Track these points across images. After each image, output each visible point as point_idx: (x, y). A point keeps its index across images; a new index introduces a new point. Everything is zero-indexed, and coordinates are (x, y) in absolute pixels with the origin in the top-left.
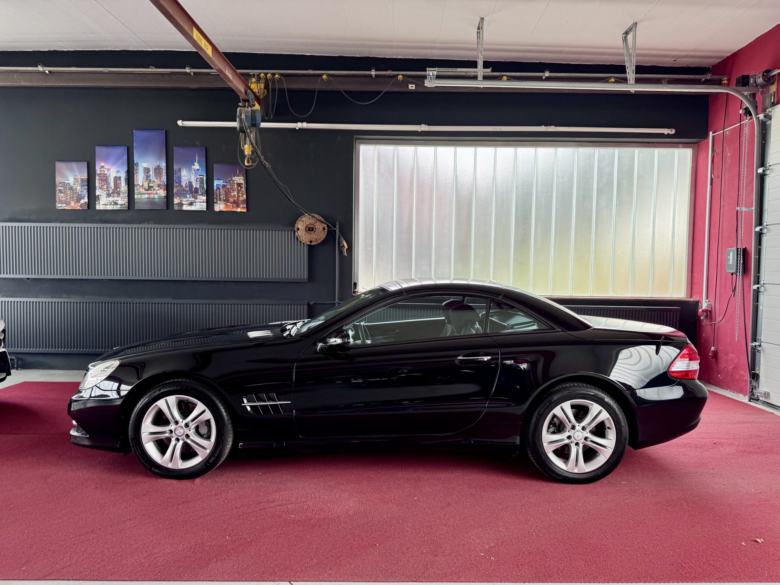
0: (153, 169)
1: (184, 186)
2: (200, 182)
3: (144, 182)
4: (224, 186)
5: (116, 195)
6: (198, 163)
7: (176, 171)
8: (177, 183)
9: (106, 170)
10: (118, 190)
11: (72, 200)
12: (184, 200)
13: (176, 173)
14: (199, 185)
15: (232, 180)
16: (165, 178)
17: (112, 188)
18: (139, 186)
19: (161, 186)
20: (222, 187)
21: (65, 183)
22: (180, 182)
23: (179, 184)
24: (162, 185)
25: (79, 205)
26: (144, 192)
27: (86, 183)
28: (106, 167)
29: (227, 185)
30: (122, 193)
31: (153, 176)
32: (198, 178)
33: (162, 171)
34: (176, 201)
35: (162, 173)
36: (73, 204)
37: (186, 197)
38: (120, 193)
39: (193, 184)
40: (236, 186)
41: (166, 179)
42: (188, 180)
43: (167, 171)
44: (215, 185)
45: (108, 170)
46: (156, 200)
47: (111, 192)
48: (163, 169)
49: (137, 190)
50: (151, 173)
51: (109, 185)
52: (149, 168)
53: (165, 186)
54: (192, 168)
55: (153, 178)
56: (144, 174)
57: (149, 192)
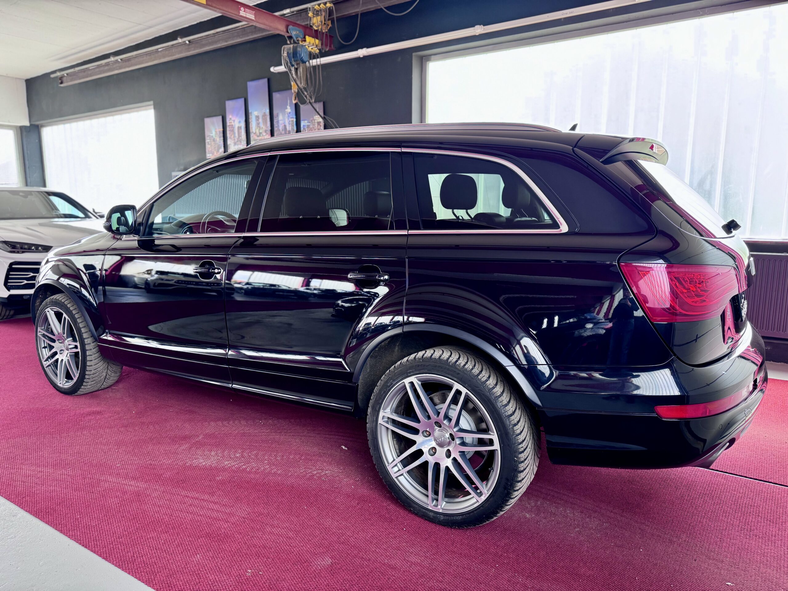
0: (261, 116)
1: (281, 130)
2: (292, 124)
3: (256, 130)
4: (308, 126)
5: (239, 143)
6: (290, 106)
7: (275, 115)
8: (276, 127)
9: (233, 122)
10: (240, 138)
11: (215, 150)
13: (276, 117)
14: (290, 128)
15: (313, 119)
16: (268, 124)
17: (236, 137)
18: (253, 132)
19: (267, 132)
20: (307, 127)
21: (210, 136)
22: (278, 126)
25: (219, 153)
26: (257, 138)
27: (222, 135)
28: (233, 119)
29: (310, 125)
31: (261, 123)
32: (290, 121)
33: (267, 117)
35: (267, 120)
36: (215, 154)
38: (242, 141)
39: (287, 127)
40: (316, 125)
41: (270, 125)
42: (283, 123)
43: (270, 117)
44: (302, 126)
45: (234, 121)
47: (236, 140)
48: (267, 115)
49: (252, 137)
50: (261, 120)
51: (235, 135)
52: (259, 116)
53: (269, 131)
54: (285, 112)
55: (261, 125)
56: (256, 121)
57: (260, 138)
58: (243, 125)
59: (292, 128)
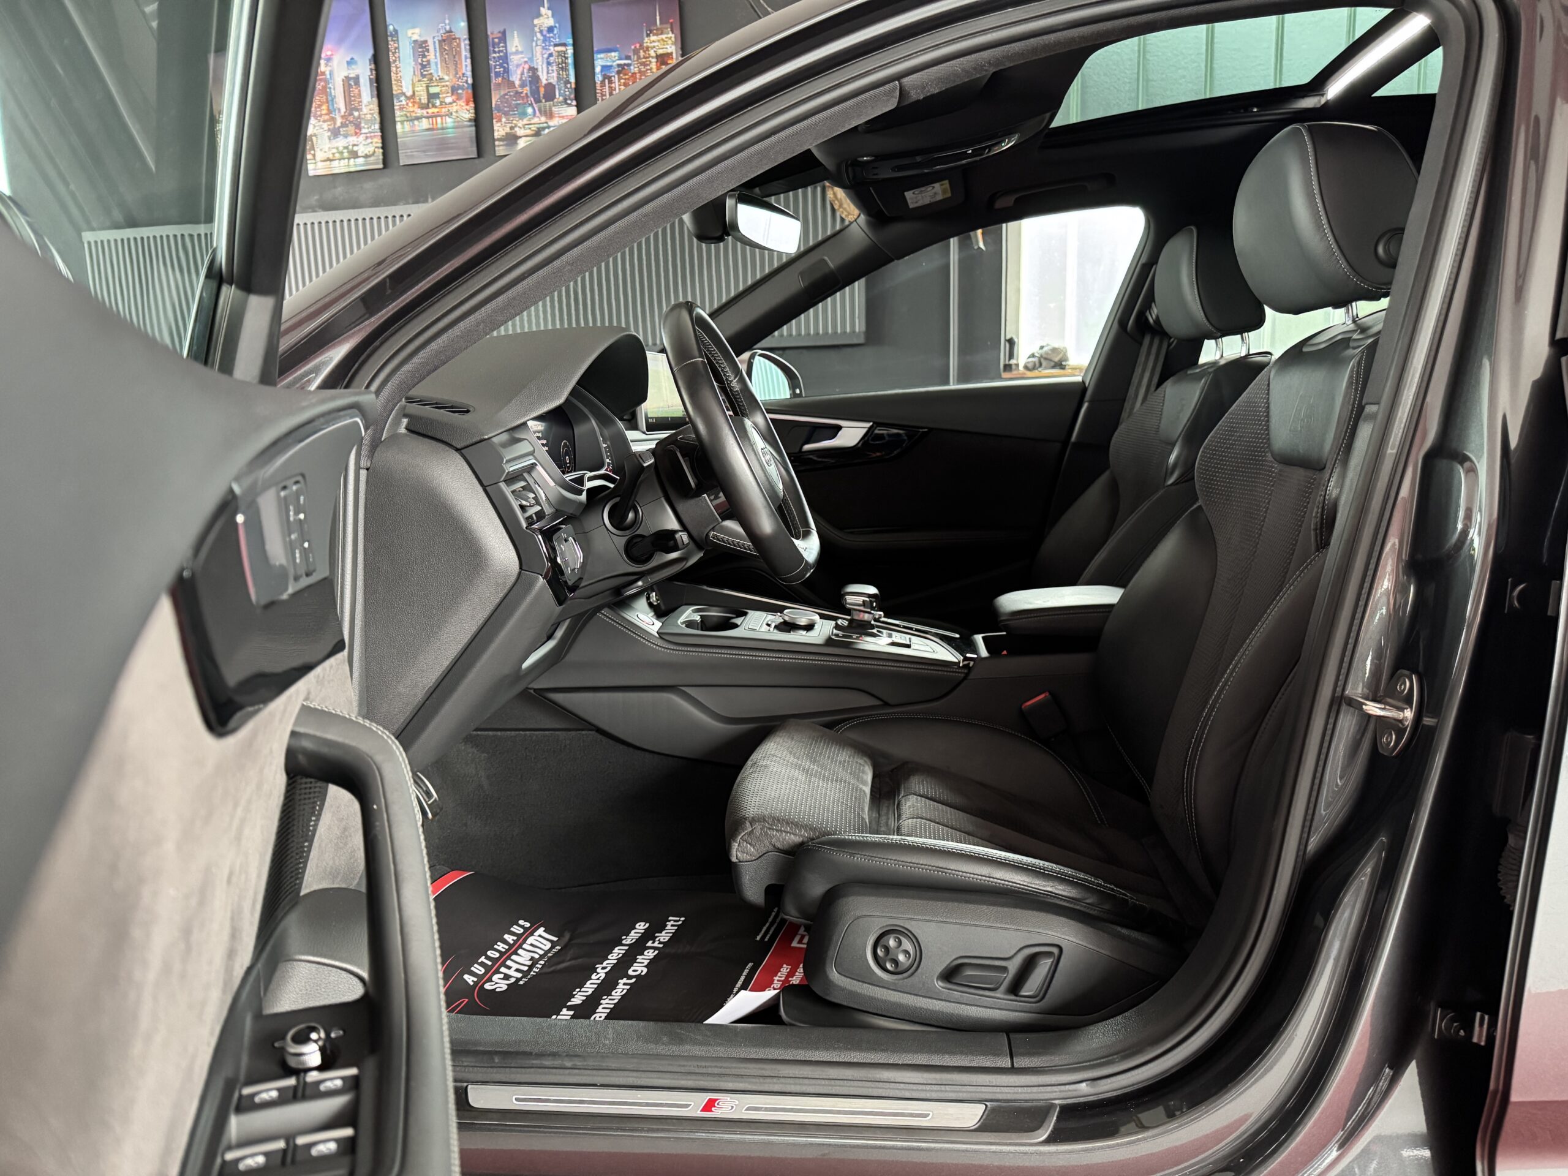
0: (434, 43)
1: (517, 83)
2: (558, 65)
3: (417, 84)
4: (622, 70)
5: (351, 129)
6: (549, 9)
7: (493, 39)
8: (497, 75)
10: (356, 114)
12: (520, 124)
13: (494, 48)
14: (555, 74)
15: (641, 46)
16: (466, 66)
17: (339, 110)
18: (406, 97)
19: (460, 91)
20: (618, 73)
22: (507, 71)
23: (503, 78)
24: (462, 88)
26: (420, 112)
29: (629, 65)
30: (367, 122)
31: (436, 64)
32: (551, 55)
33: (459, 45)
34: (500, 129)
35: (459, 53)
37: (524, 114)
38: (360, 123)
39: (540, 73)
40: (654, 66)
41: (469, 68)
42: (526, 62)
43: (471, 45)
44: (598, 69)
46: (451, 133)
47: (338, 124)
48: (459, 39)
49: (402, 108)
50: (433, 56)
51: (333, 105)
52: (426, 42)
53: (467, 88)
54: (535, 26)
55: (437, 69)
56: (415, 60)
57: (430, 111)
58: (364, 70)
59: (558, 78)
